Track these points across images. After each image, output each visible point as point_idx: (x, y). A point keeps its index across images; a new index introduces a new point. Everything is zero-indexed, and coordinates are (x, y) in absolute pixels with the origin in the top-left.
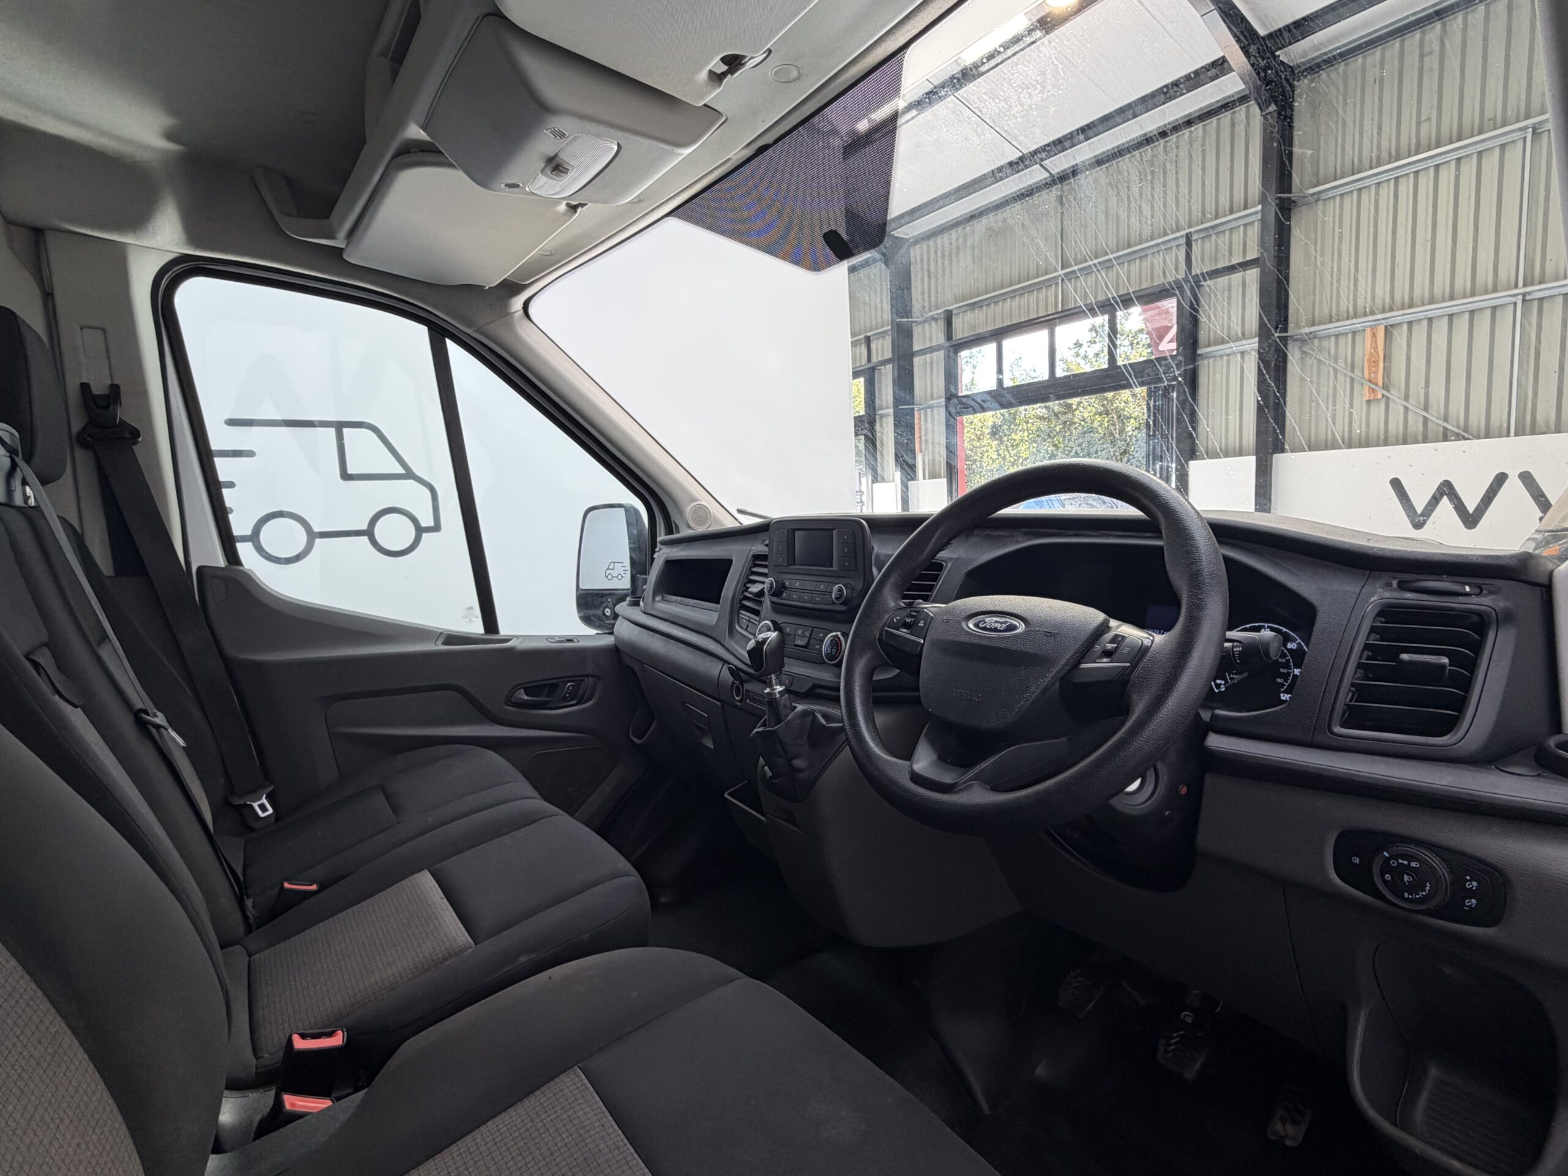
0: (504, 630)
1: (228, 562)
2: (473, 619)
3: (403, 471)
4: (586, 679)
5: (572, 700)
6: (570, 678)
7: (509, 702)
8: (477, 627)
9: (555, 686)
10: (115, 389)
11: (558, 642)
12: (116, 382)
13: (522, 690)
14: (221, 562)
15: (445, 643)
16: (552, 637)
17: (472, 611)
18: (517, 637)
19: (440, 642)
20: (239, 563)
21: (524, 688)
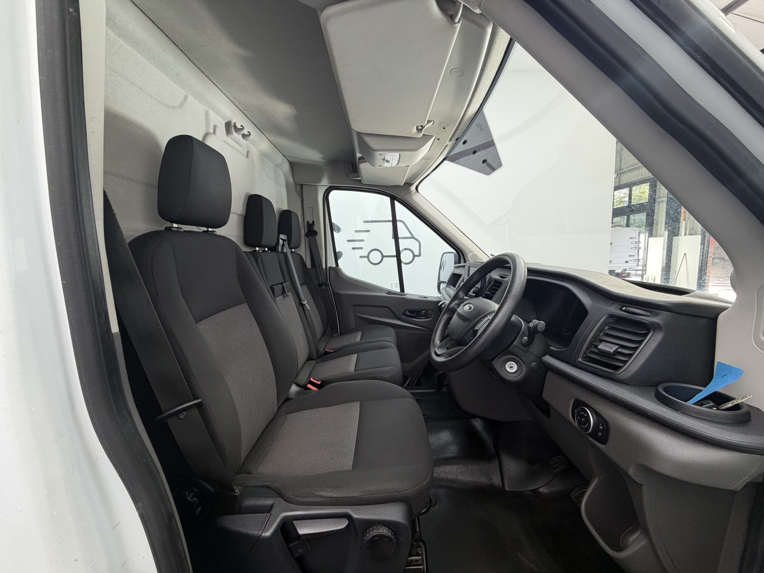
0: (406, 291)
1: (336, 265)
2: (397, 287)
3: (411, 236)
4: (429, 311)
5: (423, 317)
6: (424, 310)
7: (404, 314)
8: (398, 290)
9: (418, 312)
10: (313, 222)
11: (421, 297)
12: (314, 220)
13: (408, 311)
14: (334, 266)
15: (386, 294)
16: (420, 296)
17: (397, 284)
18: (409, 294)
19: (385, 293)
20: (338, 266)
21: (409, 311)
